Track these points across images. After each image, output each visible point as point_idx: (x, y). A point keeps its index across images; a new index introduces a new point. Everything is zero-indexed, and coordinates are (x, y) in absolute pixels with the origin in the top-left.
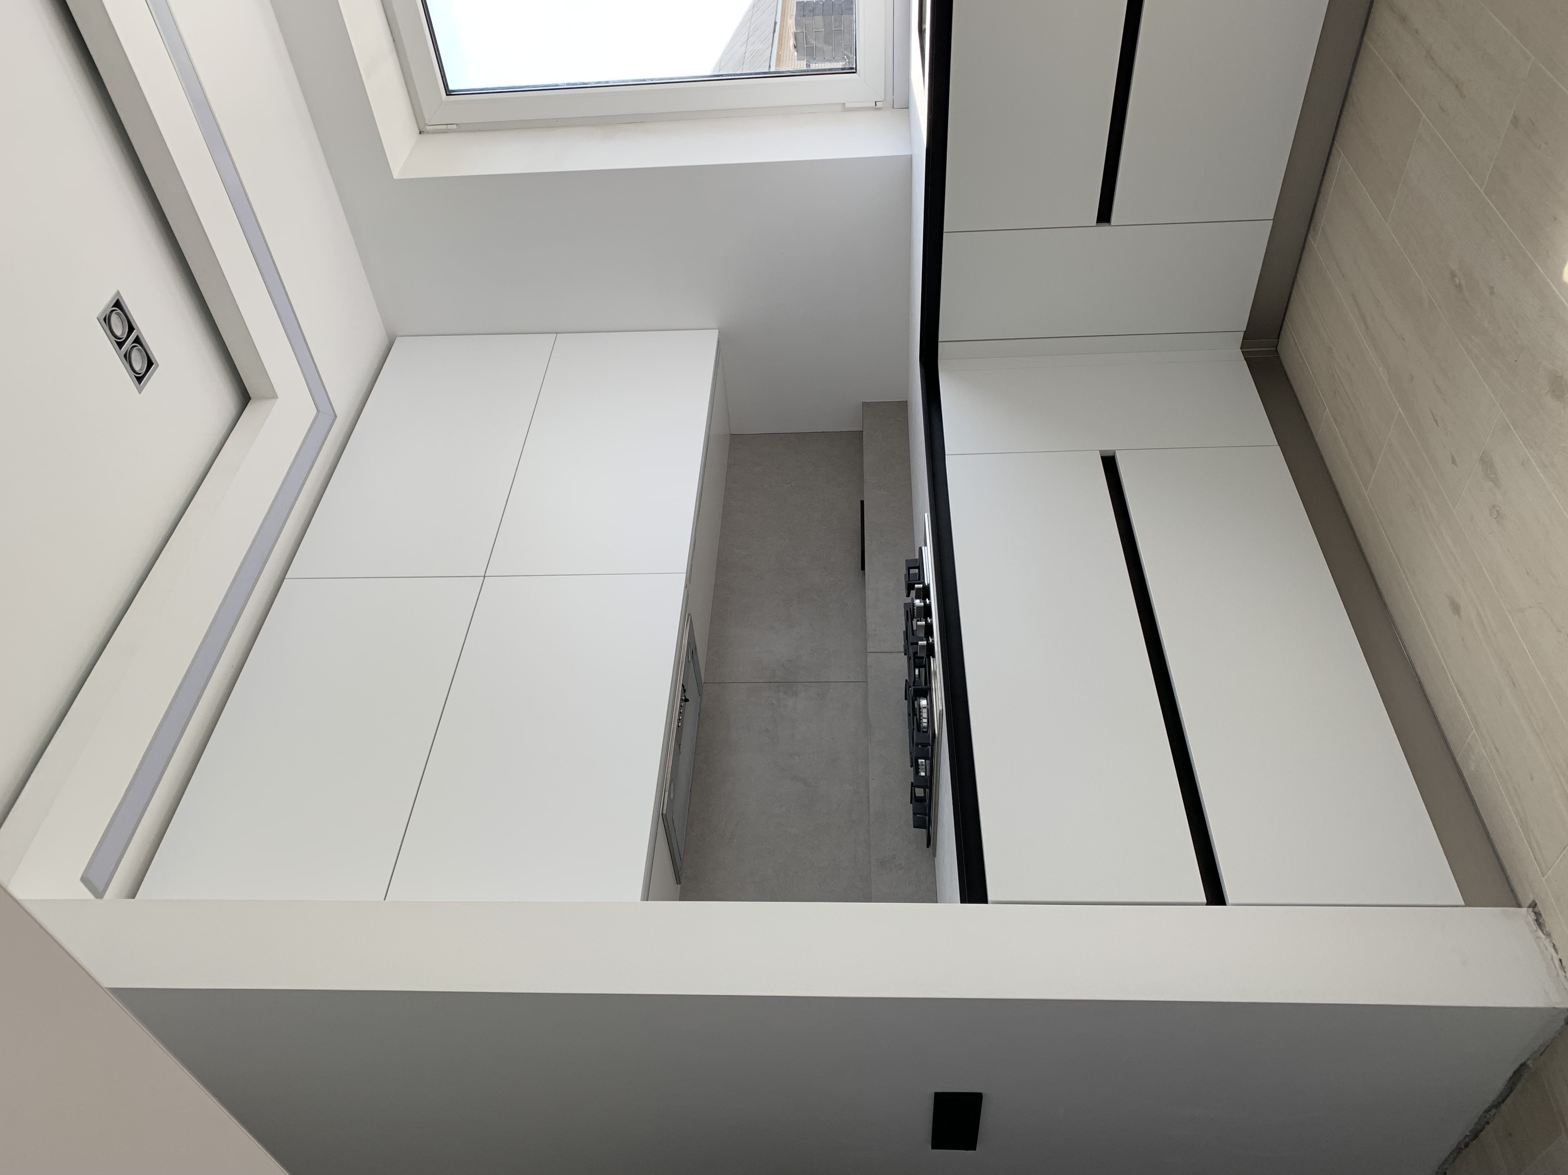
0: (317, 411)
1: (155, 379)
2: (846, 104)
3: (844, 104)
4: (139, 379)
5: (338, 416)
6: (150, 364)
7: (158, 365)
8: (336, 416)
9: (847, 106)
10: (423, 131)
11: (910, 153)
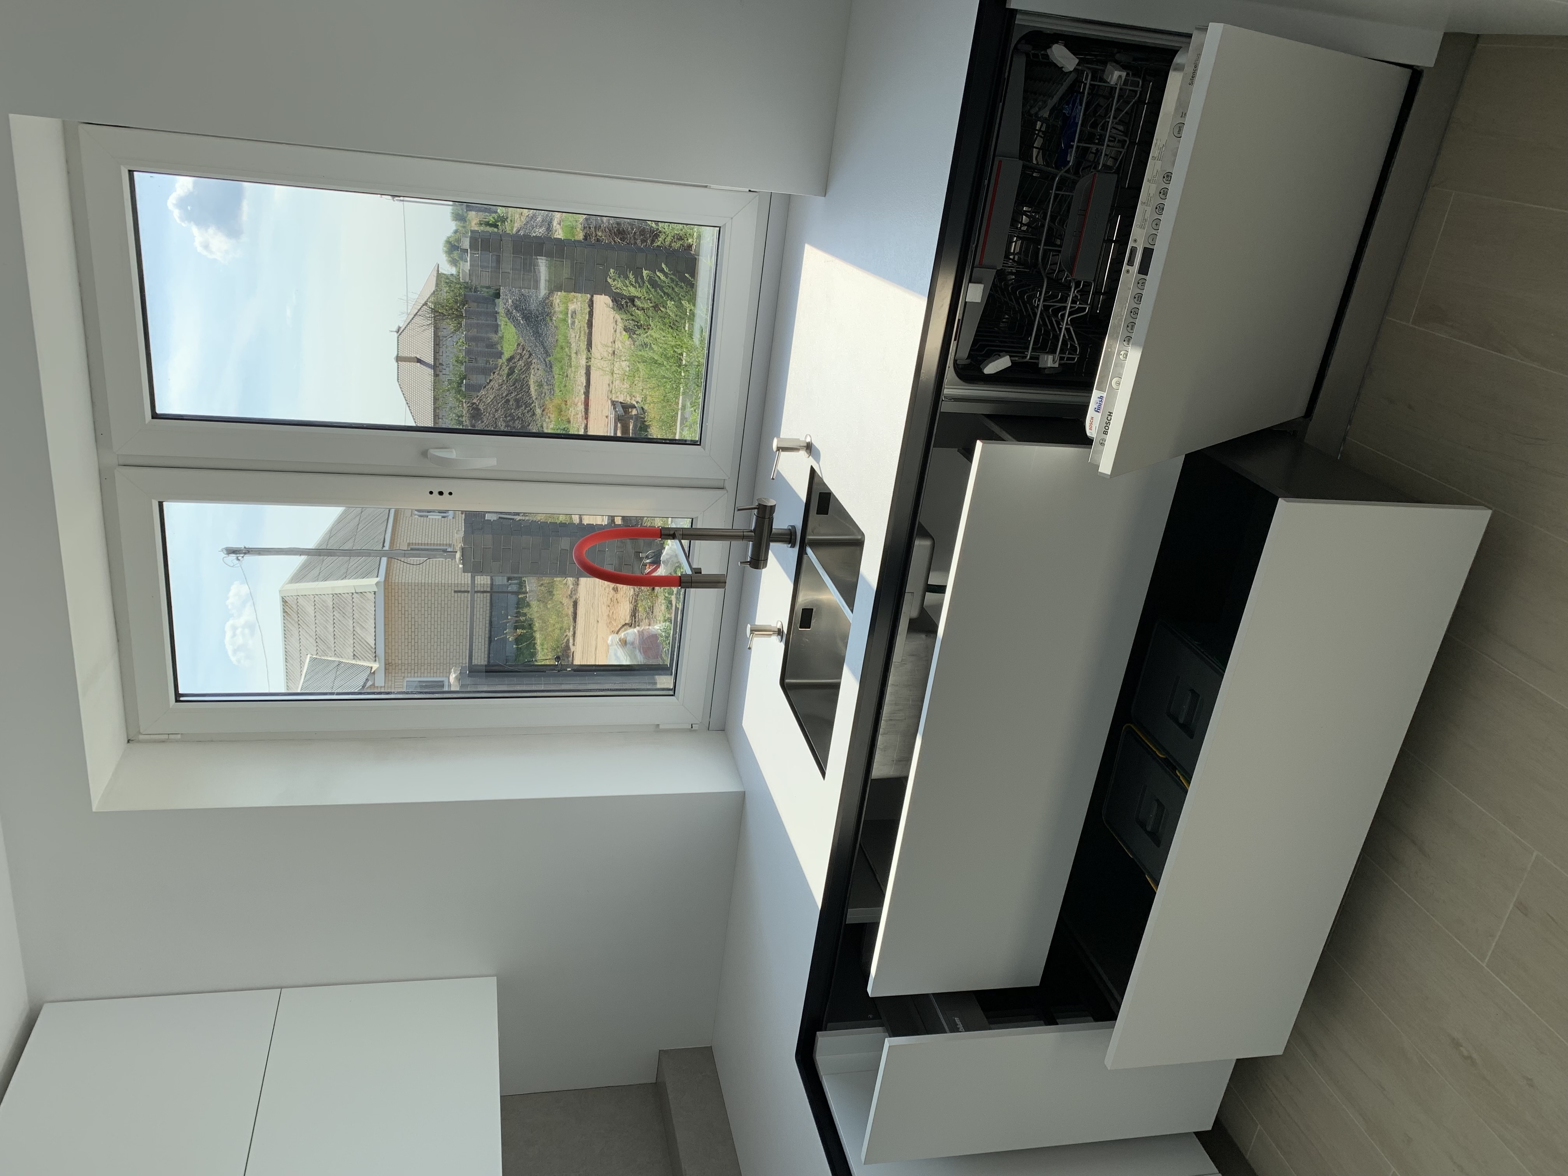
3: (658, 725)
9: (661, 727)
10: (133, 740)
11: (743, 790)
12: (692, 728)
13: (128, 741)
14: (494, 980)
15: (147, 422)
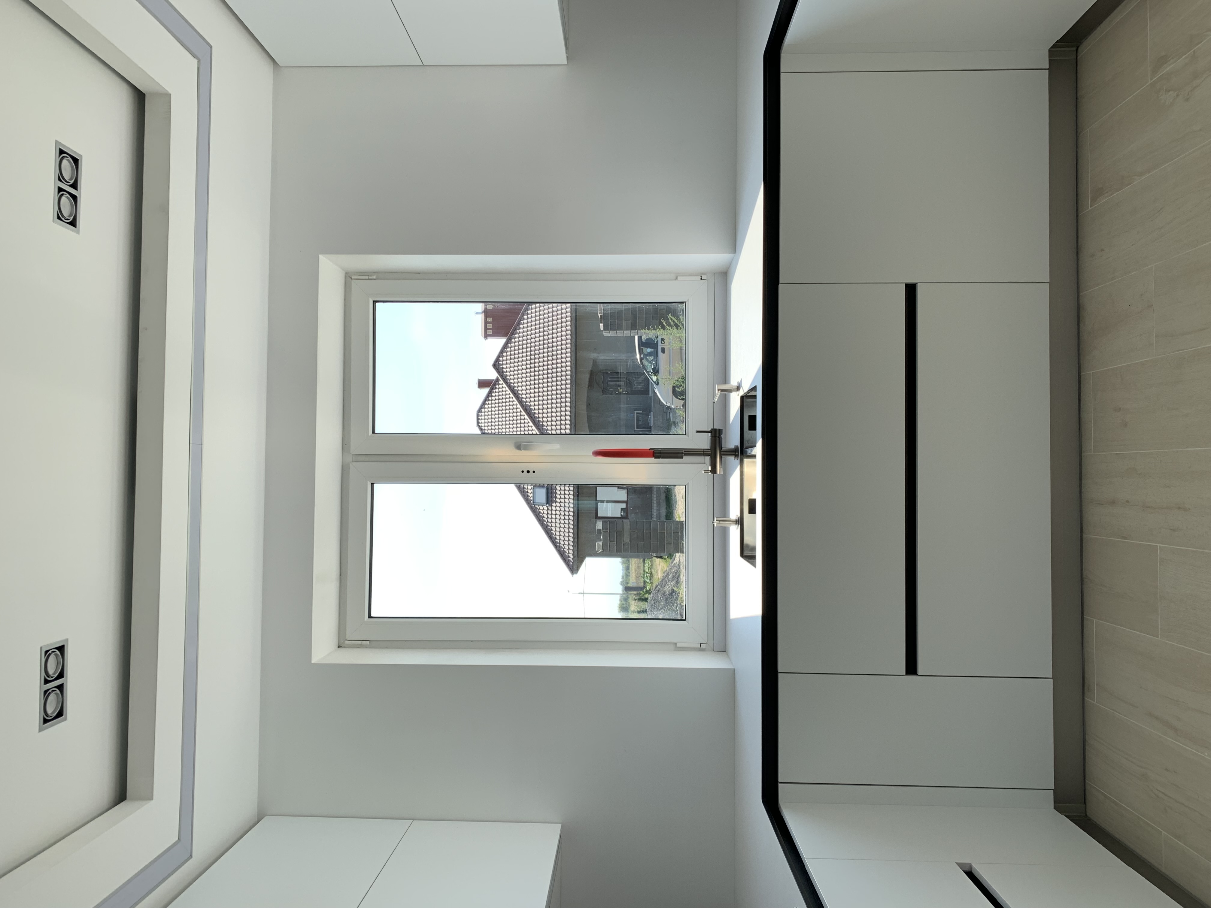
0: (179, 839)
1: (57, 728)
2: (677, 644)
3: (676, 643)
4: (45, 721)
5: (193, 857)
6: (60, 714)
7: (65, 719)
8: (191, 856)
9: (678, 645)
10: (341, 646)
11: (733, 668)
12: (701, 647)
13: (339, 647)
14: (560, 825)
15: (369, 435)
